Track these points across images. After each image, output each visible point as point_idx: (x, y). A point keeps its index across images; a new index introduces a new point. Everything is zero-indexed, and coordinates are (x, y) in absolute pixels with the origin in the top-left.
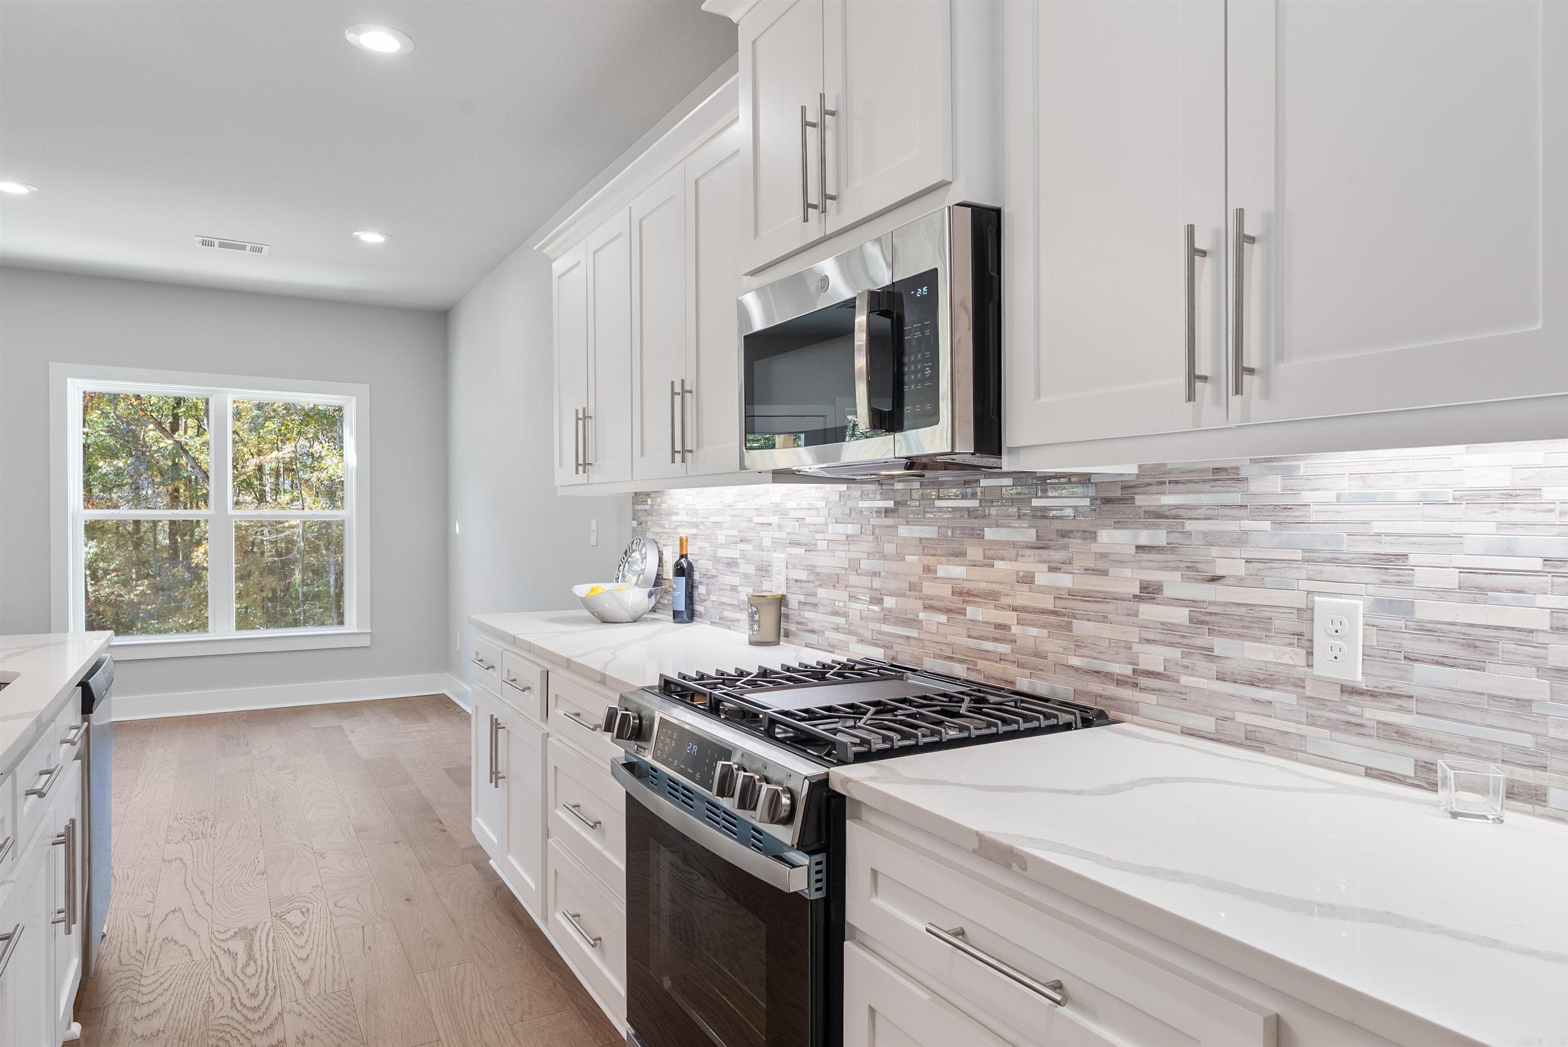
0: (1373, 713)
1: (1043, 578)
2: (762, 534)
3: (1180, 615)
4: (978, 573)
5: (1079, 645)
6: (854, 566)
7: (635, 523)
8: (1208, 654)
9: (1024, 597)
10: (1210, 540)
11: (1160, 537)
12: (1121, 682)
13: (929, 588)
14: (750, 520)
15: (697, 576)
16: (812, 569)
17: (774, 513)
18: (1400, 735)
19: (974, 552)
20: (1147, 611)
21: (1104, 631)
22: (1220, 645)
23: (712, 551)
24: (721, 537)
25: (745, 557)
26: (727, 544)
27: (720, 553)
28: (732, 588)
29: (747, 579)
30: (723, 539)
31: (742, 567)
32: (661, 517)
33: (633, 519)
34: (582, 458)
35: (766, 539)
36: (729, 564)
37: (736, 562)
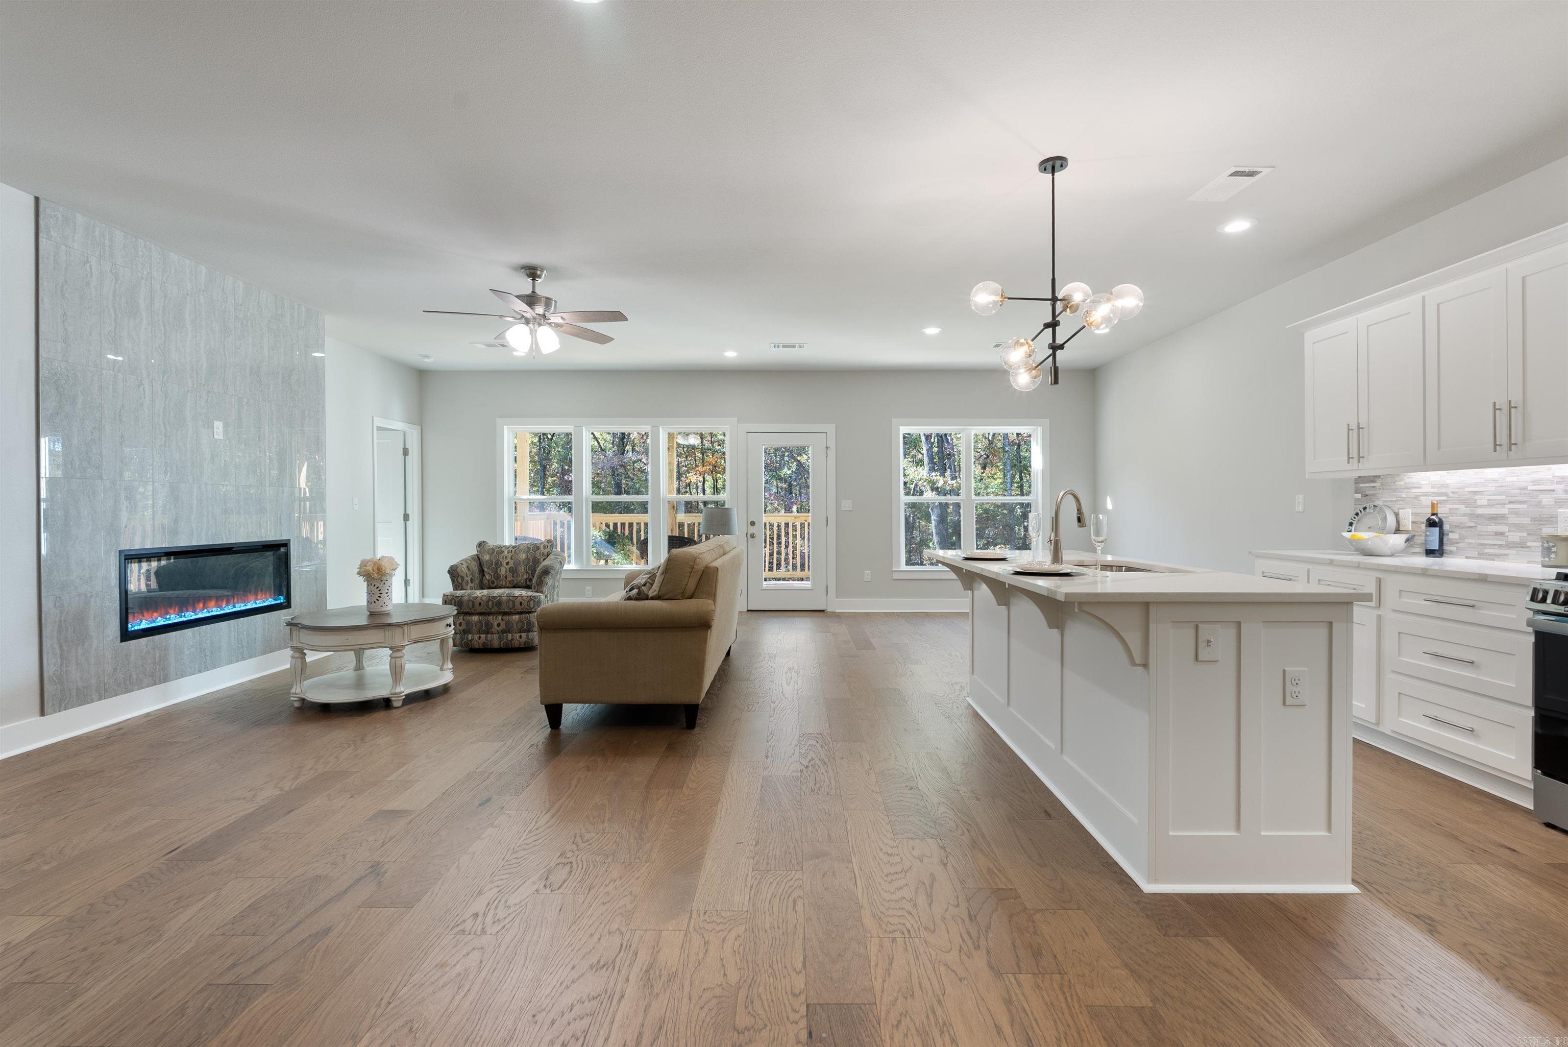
2: (1541, 497)
7: (1359, 496)
14: (1526, 488)
15: (1446, 527)
17: (1558, 483)
23: (1468, 510)
24: (1481, 501)
25: (1517, 513)
26: (1490, 505)
27: (1480, 511)
28: (1497, 534)
29: (1519, 527)
30: (1485, 502)
31: (1513, 519)
32: (1395, 490)
33: (1356, 493)
34: (1354, 453)
35: (1547, 500)
36: (1493, 518)
37: (1503, 517)
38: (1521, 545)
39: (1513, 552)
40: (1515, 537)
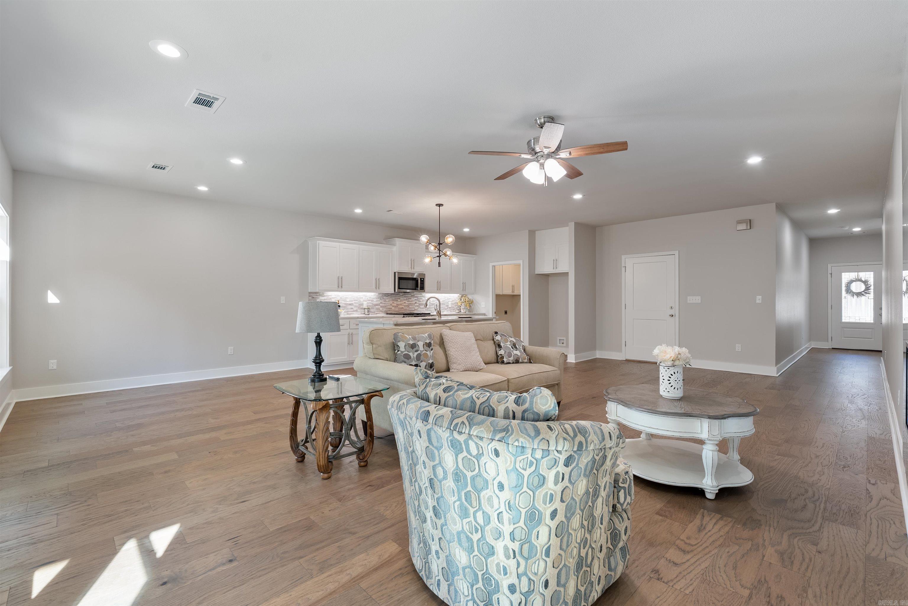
0: (429, 309)
1: (407, 302)
3: (418, 304)
4: (399, 303)
5: (410, 308)
6: (381, 303)
8: (420, 307)
9: (405, 304)
10: (420, 299)
11: (416, 299)
12: (413, 310)
13: (393, 305)
16: (372, 304)
18: (430, 310)
19: (399, 300)
20: (415, 304)
21: (412, 306)
22: (421, 306)
23: (344, 303)
24: (348, 300)
25: (355, 303)
26: (350, 301)
27: (347, 303)
28: (351, 308)
29: (356, 306)
30: (349, 300)
31: (355, 305)
32: (323, 296)
33: (309, 297)
34: (340, 286)
35: (362, 300)
36: (350, 304)
37: (352, 304)
38: (357, 311)
39: (355, 312)
40: (355, 309)
